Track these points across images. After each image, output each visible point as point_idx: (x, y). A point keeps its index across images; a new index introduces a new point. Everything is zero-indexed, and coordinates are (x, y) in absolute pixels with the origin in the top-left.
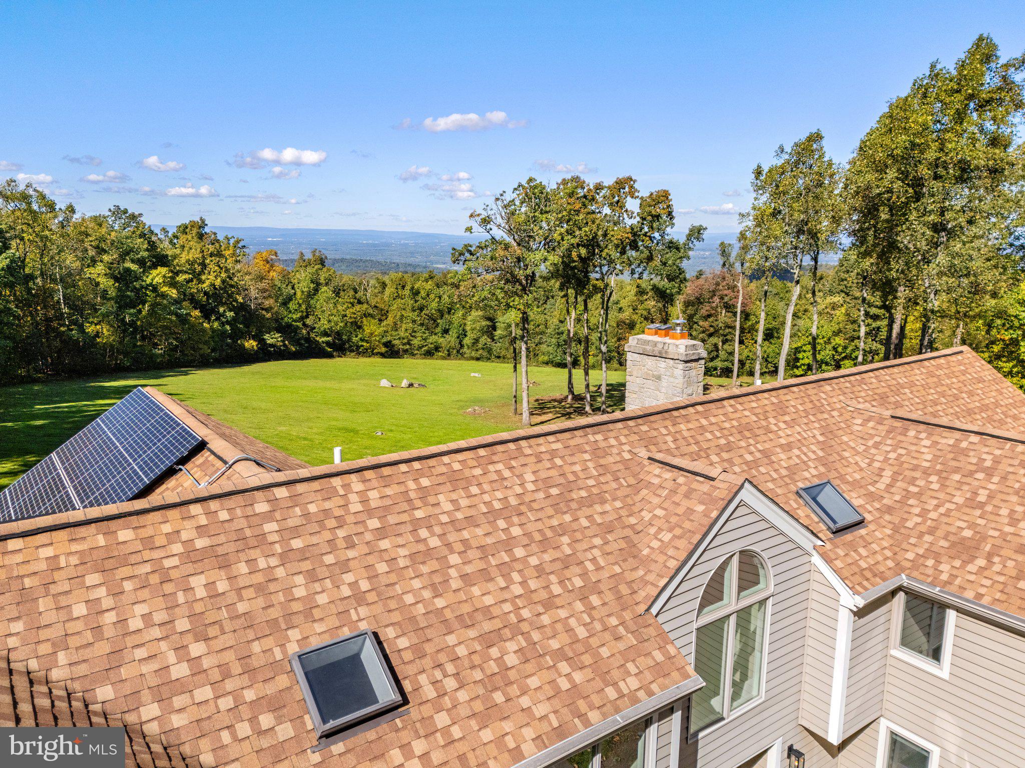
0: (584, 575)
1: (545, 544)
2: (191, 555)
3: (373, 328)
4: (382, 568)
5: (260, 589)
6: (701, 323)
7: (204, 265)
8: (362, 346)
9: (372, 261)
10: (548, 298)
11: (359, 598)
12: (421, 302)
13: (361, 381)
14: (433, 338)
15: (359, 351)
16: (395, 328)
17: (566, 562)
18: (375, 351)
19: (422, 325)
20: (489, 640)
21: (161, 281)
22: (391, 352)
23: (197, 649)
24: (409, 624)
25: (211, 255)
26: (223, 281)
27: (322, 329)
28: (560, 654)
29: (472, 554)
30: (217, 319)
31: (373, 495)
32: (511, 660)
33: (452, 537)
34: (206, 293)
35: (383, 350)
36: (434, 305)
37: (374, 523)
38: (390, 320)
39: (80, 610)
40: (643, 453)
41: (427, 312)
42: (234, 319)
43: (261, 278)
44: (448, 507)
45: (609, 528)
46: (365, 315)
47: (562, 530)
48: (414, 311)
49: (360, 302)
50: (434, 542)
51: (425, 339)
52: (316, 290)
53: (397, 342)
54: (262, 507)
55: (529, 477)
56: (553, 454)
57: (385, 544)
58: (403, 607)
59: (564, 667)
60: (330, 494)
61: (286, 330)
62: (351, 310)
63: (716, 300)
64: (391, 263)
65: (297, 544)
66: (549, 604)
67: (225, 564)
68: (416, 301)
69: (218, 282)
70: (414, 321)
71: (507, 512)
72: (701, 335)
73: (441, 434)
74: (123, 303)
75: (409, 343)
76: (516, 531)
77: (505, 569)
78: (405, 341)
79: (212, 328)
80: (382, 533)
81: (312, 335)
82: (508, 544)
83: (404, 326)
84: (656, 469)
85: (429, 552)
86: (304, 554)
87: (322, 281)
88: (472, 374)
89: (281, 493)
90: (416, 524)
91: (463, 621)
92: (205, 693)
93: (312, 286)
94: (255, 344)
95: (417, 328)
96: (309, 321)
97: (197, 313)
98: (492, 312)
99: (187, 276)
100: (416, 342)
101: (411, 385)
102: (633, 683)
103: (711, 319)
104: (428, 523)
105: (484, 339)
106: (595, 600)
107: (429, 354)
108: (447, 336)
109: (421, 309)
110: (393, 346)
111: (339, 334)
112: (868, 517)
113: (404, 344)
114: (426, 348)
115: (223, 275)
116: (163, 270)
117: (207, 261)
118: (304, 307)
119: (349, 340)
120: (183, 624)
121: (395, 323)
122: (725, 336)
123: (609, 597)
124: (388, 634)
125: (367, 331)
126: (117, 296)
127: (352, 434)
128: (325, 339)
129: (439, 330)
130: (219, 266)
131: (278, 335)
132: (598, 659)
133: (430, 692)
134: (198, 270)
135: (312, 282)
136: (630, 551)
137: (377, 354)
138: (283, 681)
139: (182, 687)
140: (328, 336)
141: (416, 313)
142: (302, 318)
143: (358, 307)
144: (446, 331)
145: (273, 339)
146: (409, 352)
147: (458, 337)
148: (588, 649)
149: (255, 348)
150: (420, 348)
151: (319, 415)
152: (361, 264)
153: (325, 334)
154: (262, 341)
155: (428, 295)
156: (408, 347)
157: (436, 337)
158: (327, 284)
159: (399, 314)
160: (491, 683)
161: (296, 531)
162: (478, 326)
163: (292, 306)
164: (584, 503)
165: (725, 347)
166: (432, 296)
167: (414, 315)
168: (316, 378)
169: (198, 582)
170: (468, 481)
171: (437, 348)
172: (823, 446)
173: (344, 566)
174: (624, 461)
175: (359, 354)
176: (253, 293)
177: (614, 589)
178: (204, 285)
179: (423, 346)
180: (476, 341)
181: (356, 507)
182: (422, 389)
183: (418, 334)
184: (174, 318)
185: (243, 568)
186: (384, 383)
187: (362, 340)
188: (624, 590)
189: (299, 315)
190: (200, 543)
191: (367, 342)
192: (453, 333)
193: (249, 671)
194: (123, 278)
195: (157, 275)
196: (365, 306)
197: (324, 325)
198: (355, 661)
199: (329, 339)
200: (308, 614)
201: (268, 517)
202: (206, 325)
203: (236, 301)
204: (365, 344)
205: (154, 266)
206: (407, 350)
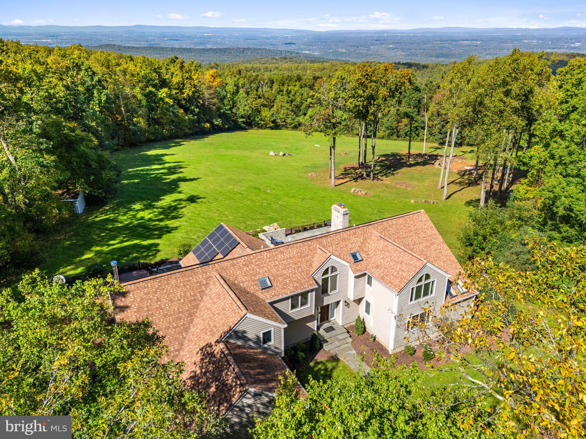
0: (302, 269)
1: (296, 264)
2: (243, 265)
3: (266, 113)
4: (269, 267)
5: (253, 270)
7: (184, 85)
8: (261, 123)
9: (266, 49)
11: (266, 272)
12: (292, 97)
13: (261, 151)
14: (298, 119)
15: (260, 127)
16: (278, 111)
17: (299, 267)
18: (268, 126)
19: (292, 111)
20: (285, 279)
21: (165, 95)
22: (276, 126)
23: (246, 277)
24: (273, 276)
25: (187, 78)
26: (193, 93)
27: (241, 114)
28: (295, 281)
29: (283, 265)
30: (191, 113)
31: (268, 255)
32: (288, 282)
33: (280, 263)
34: (184, 99)
35: (272, 125)
36: (299, 99)
37: (268, 260)
38: (275, 108)
39: (231, 272)
40: (318, 246)
41: (295, 103)
42: (198, 112)
43: (210, 87)
44: (280, 257)
45: (308, 261)
46: (262, 105)
47: (299, 261)
48: (288, 103)
49: (260, 98)
50: (277, 263)
51: (293, 119)
52: (237, 92)
53: (279, 120)
54: (252, 257)
55: (295, 251)
56: (300, 246)
57: (270, 263)
58: (272, 273)
59: (296, 283)
60: (261, 255)
61: (223, 116)
62: (255, 102)
64: (277, 50)
65: (257, 263)
66: (295, 274)
67: (248, 266)
68: (289, 97)
69: (191, 93)
70: (288, 109)
71: (290, 258)
73: (295, 191)
74: (151, 109)
75: (285, 121)
76: (291, 262)
77: (288, 268)
78: (283, 120)
79: (189, 119)
80: (269, 262)
81: (236, 118)
82: (290, 264)
83: (282, 111)
84: (319, 250)
85: (276, 265)
86: (258, 265)
87: (240, 85)
88: (316, 145)
89: (254, 255)
90: (275, 260)
91: (281, 276)
92: (247, 283)
93: (235, 88)
94: (208, 125)
95: (289, 112)
96: (234, 110)
97: (182, 111)
99: (176, 91)
100: (289, 121)
101: (284, 155)
102: (306, 286)
104: (276, 260)
106: (303, 273)
107: (295, 128)
109: (292, 101)
110: (277, 122)
111: (249, 117)
112: (365, 259)
113: (283, 122)
114: (293, 125)
115: (193, 89)
116: (165, 90)
117: (185, 82)
118: (231, 102)
119: (254, 120)
120: (244, 274)
121: (278, 110)
123: (305, 273)
124: (270, 277)
125: (263, 114)
126: (147, 105)
127: (258, 191)
128: (242, 120)
129: (301, 113)
130: (190, 84)
131: (219, 120)
132: (301, 282)
133: (275, 285)
134: (181, 88)
135: (235, 86)
136: (311, 265)
137: (268, 127)
138: (256, 282)
139: (245, 282)
140: (244, 118)
141: (289, 104)
142: (230, 109)
143: (259, 101)
144: (305, 114)
145: (218, 122)
146: (285, 126)
148: (300, 281)
149: (209, 127)
150: (290, 124)
151: (244, 178)
152: (259, 51)
153: (242, 117)
154: (212, 123)
155: (295, 93)
156: (284, 123)
158: (243, 87)
159: (280, 104)
160: (284, 285)
161: (257, 261)
163: (226, 102)
164: (304, 256)
166: (298, 94)
167: (287, 105)
168: (239, 148)
169: (244, 268)
170: (284, 252)
171: (300, 125)
172: (362, 243)
173: (264, 267)
174: (314, 248)
175: (259, 127)
176: (207, 96)
177: (306, 272)
178: (184, 95)
179: (292, 123)
181: (265, 257)
182: (289, 157)
183: (290, 116)
184: (171, 114)
185: (250, 267)
186: (272, 153)
187: (261, 120)
188: (308, 272)
189: (229, 107)
190: (244, 263)
191: (263, 121)
193: (252, 281)
194: (149, 96)
195: (163, 93)
196: (262, 100)
197: (241, 112)
198: (265, 280)
199: (244, 120)
200: (259, 273)
201: (253, 259)
202: (187, 118)
203: (199, 102)
205: (162, 87)
206: (284, 125)
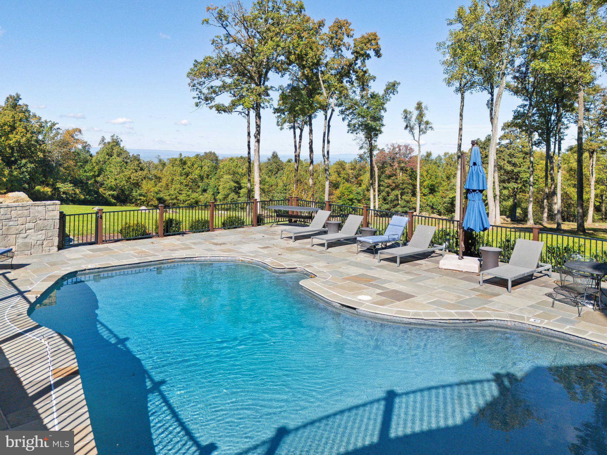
3: (149, 186)
6: (386, 181)
7: (13, 127)
8: (140, 199)
10: (278, 170)
12: (187, 169)
14: (194, 195)
15: (136, 203)
16: (167, 188)
18: (150, 203)
19: (186, 185)
25: (21, 120)
27: (109, 185)
30: (19, 168)
34: (11, 148)
35: (156, 203)
36: (197, 172)
38: (163, 183)
41: (192, 177)
42: (33, 170)
46: (145, 178)
48: (181, 175)
49: (142, 169)
51: (189, 196)
53: (167, 198)
61: (78, 182)
62: (135, 174)
63: (396, 165)
68: (183, 169)
69: (23, 141)
70: (181, 183)
72: (387, 189)
75: (176, 199)
78: (174, 197)
81: (101, 190)
83: (173, 186)
87: (115, 153)
94: (49, 190)
95: (182, 187)
96: (99, 179)
98: (239, 177)
100: (182, 198)
103: (393, 178)
105: (232, 195)
107: (191, 206)
108: (205, 194)
109: (187, 175)
110: (165, 200)
111: (122, 189)
113: (172, 199)
114: (189, 202)
117: (17, 125)
118: (96, 168)
119: (131, 195)
121: (167, 185)
122: (403, 189)
125: (145, 188)
128: (111, 193)
129: (199, 189)
131: (70, 185)
134: (7, 130)
135: (107, 153)
137: (151, 205)
140: (114, 190)
141: (183, 177)
143: (140, 173)
144: (205, 191)
145: (65, 187)
147: (213, 194)
149: (49, 193)
150: (184, 201)
153: (111, 189)
154: (56, 189)
155: (193, 165)
156: (175, 201)
157: (197, 194)
158: (118, 156)
159: (171, 178)
162: (228, 185)
165: (404, 197)
166: (196, 166)
171: (197, 203)
178: (11, 142)
179: (186, 201)
180: (227, 196)
183: (183, 192)
187: (141, 195)
189: (92, 174)
191: (144, 196)
192: (210, 192)
197: (110, 182)
199: (114, 192)
204: (142, 198)
206: (174, 204)
